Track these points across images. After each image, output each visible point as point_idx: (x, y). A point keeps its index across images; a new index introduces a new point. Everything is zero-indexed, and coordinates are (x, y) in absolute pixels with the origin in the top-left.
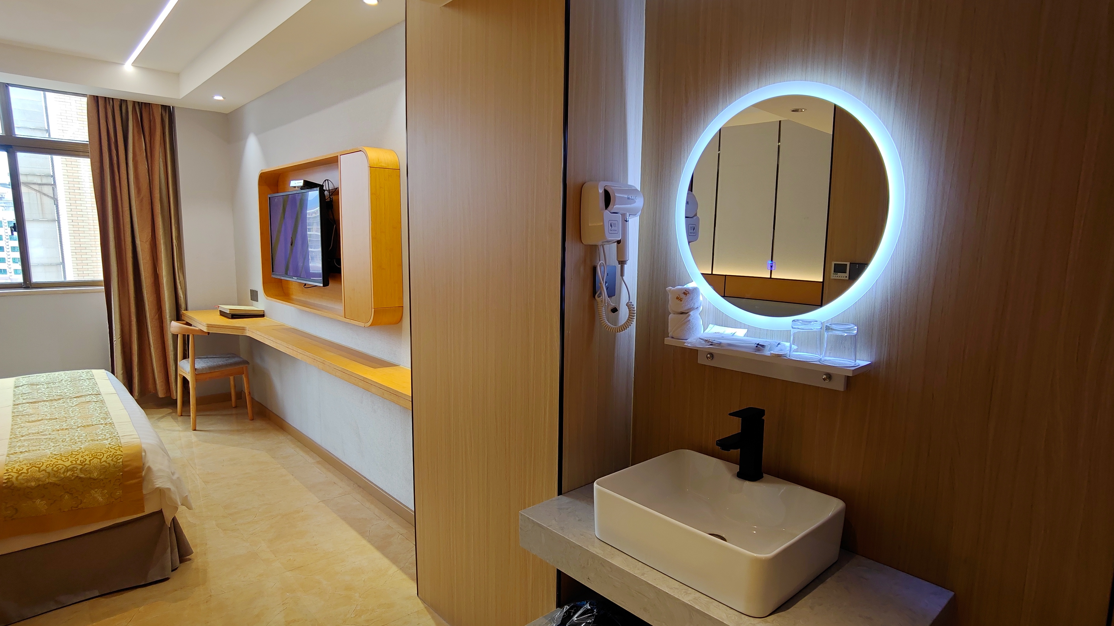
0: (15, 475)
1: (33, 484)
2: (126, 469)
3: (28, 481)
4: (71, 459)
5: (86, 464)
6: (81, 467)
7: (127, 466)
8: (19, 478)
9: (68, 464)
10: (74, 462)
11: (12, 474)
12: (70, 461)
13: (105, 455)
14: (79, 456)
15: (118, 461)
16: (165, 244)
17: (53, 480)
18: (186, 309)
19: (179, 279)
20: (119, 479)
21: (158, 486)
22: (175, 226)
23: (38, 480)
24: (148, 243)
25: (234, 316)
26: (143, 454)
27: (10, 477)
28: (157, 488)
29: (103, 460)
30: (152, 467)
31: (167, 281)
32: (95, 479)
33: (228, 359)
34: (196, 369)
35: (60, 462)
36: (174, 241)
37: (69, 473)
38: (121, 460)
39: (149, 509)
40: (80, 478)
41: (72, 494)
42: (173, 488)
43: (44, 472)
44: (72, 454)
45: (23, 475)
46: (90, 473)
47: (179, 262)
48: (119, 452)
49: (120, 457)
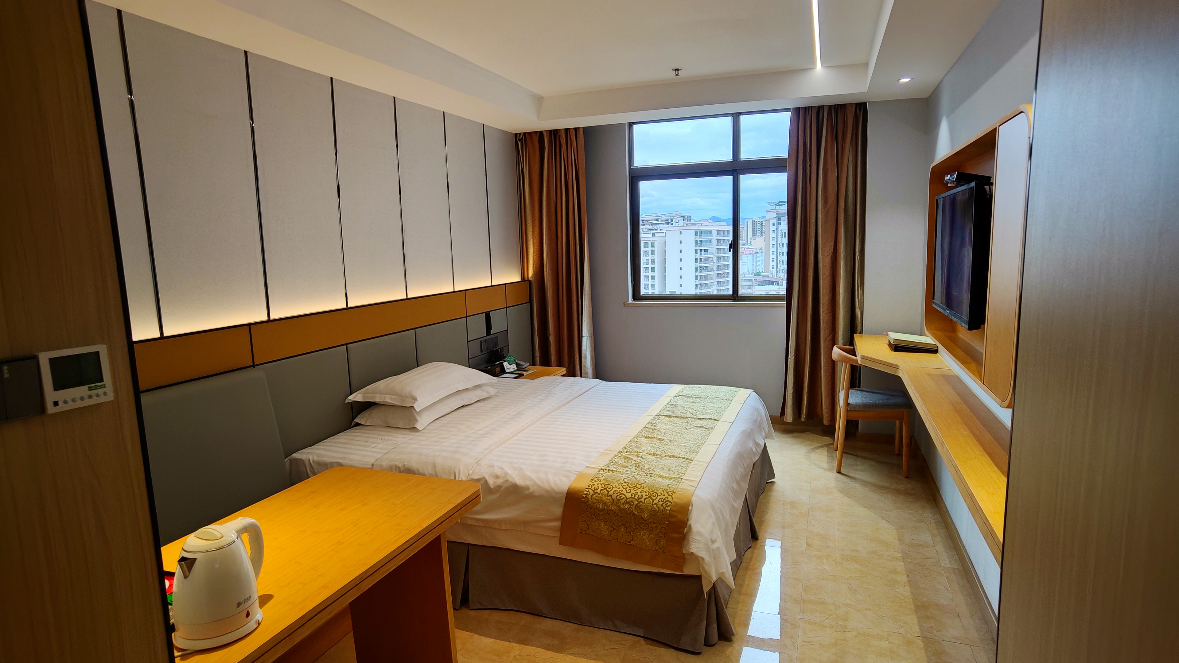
0: (592, 493)
1: (601, 506)
2: (672, 520)
3: (598, 502)
4: (633, 492)
5: (641, 501)
6: (637, 503)
7: (674, 516)
8: (594, 496)
9: (628, 495)
10: (633, 497)
11: (590, 491)
12: (631, 493)
13: (659, 497)
14: (639, 491)
15: (667, 508)
16: (846, 257)
17: (613, 508)
18: (861, 333)
19: (858, 298)
20: (665, 528)
21: (692, 551)
22: (859, 237)
23: (605, 503)
24: (829, 257)
25: (898, 347)
26: (690, 508)
27: (589, 493)
28: (692, 552)
29: (655, 502)
30: (693, 526)
31: (844, 299)
32: (645, 521)
33: (891, 397)
34: (848, 404)
35: (624, 492)
36: (857, 254)
37: (627, 506)
38: (669, 508)
39: (688, 570)
40: (634, 514)
41: (627, 528)
42: (707, 558)
43: (610, 497)
44: (636, 486)
45: (597, 494)
46: (642, 512)
47: (859, 279)
48: (670, 499)
49: (669, 504)
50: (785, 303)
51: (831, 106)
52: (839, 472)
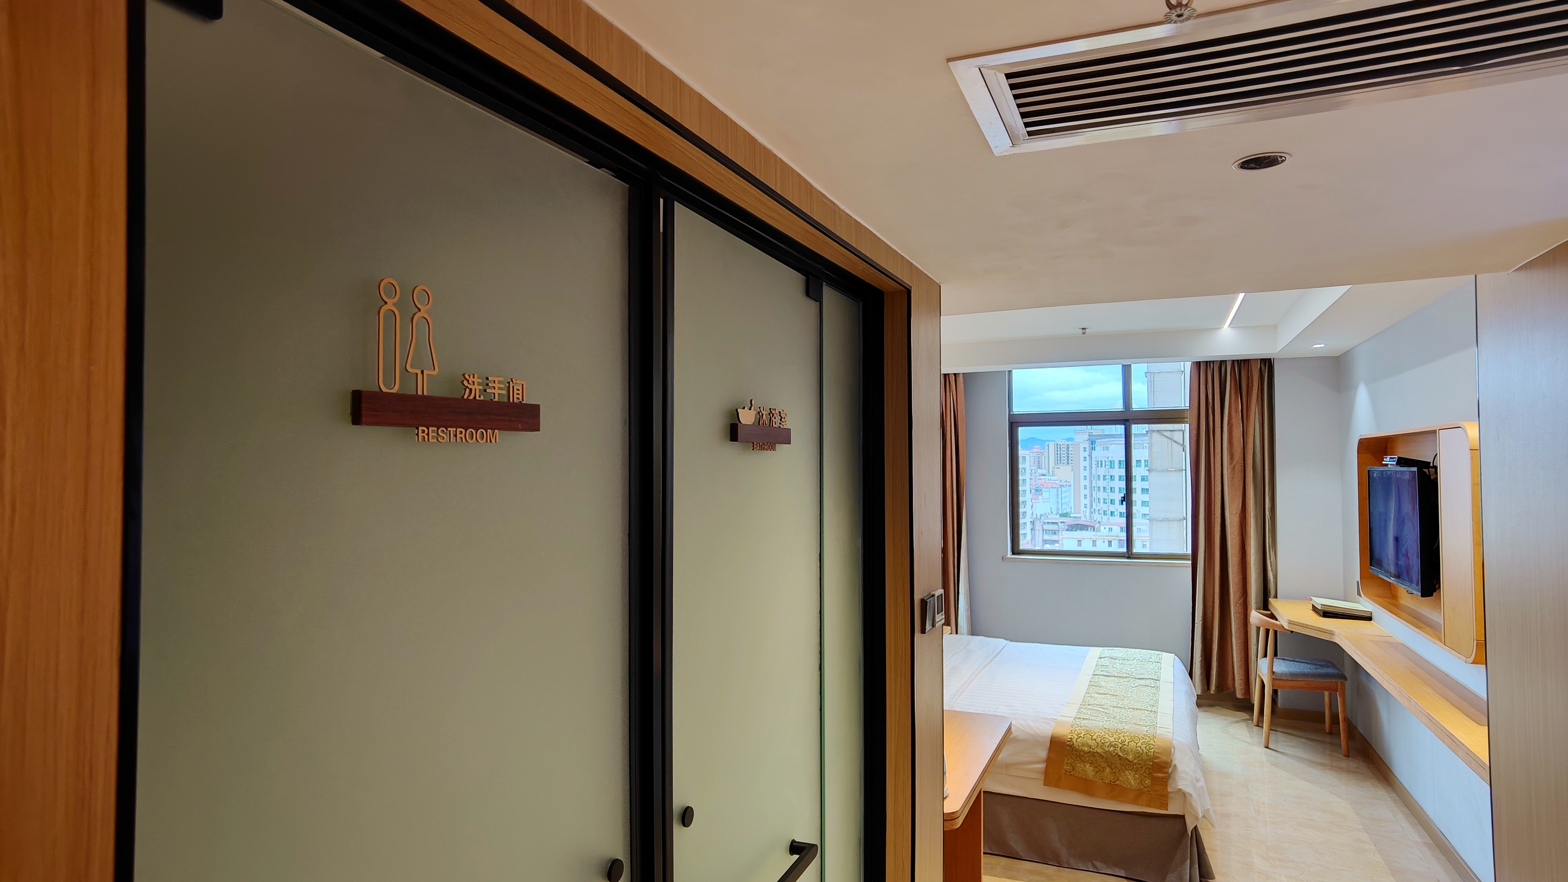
0: (1076, 737)
1: (1086, 749)
2: (1156, 761)
3: (1083, 745)
4: (1115, 736)
5: (1125, 745)
6: (1121, 746)
7: (1157, 758)
8: (1078, 740)
9: (1112, 739)
10: (1117, 740)
11: (1074, 735)
12: (1114, 737)
13: (1141, 741)
14: (1121, 735)
15: (1150, 750)
16: (1256, 516)
17: (1099, 750)
18: (1276, 597)
19: (1270, 558)
20: (1150, 769)
21: (1180, 787)
22: (1269, 495)
23: (1090, 747)
24: (1238, 515)
25: (1327, 614)
26: (1173, 750)
27: (1072, 737)
28: (1180, 789)
29: (1139, 744)
30: (1178, 765)
31: (1255, 560)
32: (1130, 761)
33: (1319, 667)
34: (1273, 673)
35: (1107, 736)
36: (1267, 513)
37: (1112, 749)
38: (1153, 750)
39: (1173, 809)
40: (1119, 756)
41: (1112, 769)
42: (1194, 795)
43: (1094, 741)
44: (1117, 731)
45: (1081, 738)
46: (1127, 754)
47: (1270, 539)
48: (1152, 742)
49: (1152, 747)
50: (1190, 562)
51: (1233, 361)
52: (1267, 747)
